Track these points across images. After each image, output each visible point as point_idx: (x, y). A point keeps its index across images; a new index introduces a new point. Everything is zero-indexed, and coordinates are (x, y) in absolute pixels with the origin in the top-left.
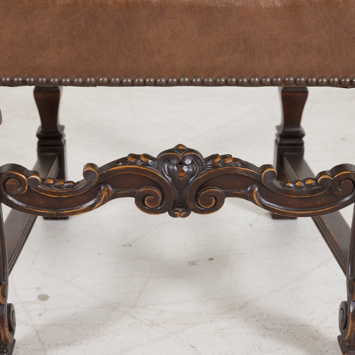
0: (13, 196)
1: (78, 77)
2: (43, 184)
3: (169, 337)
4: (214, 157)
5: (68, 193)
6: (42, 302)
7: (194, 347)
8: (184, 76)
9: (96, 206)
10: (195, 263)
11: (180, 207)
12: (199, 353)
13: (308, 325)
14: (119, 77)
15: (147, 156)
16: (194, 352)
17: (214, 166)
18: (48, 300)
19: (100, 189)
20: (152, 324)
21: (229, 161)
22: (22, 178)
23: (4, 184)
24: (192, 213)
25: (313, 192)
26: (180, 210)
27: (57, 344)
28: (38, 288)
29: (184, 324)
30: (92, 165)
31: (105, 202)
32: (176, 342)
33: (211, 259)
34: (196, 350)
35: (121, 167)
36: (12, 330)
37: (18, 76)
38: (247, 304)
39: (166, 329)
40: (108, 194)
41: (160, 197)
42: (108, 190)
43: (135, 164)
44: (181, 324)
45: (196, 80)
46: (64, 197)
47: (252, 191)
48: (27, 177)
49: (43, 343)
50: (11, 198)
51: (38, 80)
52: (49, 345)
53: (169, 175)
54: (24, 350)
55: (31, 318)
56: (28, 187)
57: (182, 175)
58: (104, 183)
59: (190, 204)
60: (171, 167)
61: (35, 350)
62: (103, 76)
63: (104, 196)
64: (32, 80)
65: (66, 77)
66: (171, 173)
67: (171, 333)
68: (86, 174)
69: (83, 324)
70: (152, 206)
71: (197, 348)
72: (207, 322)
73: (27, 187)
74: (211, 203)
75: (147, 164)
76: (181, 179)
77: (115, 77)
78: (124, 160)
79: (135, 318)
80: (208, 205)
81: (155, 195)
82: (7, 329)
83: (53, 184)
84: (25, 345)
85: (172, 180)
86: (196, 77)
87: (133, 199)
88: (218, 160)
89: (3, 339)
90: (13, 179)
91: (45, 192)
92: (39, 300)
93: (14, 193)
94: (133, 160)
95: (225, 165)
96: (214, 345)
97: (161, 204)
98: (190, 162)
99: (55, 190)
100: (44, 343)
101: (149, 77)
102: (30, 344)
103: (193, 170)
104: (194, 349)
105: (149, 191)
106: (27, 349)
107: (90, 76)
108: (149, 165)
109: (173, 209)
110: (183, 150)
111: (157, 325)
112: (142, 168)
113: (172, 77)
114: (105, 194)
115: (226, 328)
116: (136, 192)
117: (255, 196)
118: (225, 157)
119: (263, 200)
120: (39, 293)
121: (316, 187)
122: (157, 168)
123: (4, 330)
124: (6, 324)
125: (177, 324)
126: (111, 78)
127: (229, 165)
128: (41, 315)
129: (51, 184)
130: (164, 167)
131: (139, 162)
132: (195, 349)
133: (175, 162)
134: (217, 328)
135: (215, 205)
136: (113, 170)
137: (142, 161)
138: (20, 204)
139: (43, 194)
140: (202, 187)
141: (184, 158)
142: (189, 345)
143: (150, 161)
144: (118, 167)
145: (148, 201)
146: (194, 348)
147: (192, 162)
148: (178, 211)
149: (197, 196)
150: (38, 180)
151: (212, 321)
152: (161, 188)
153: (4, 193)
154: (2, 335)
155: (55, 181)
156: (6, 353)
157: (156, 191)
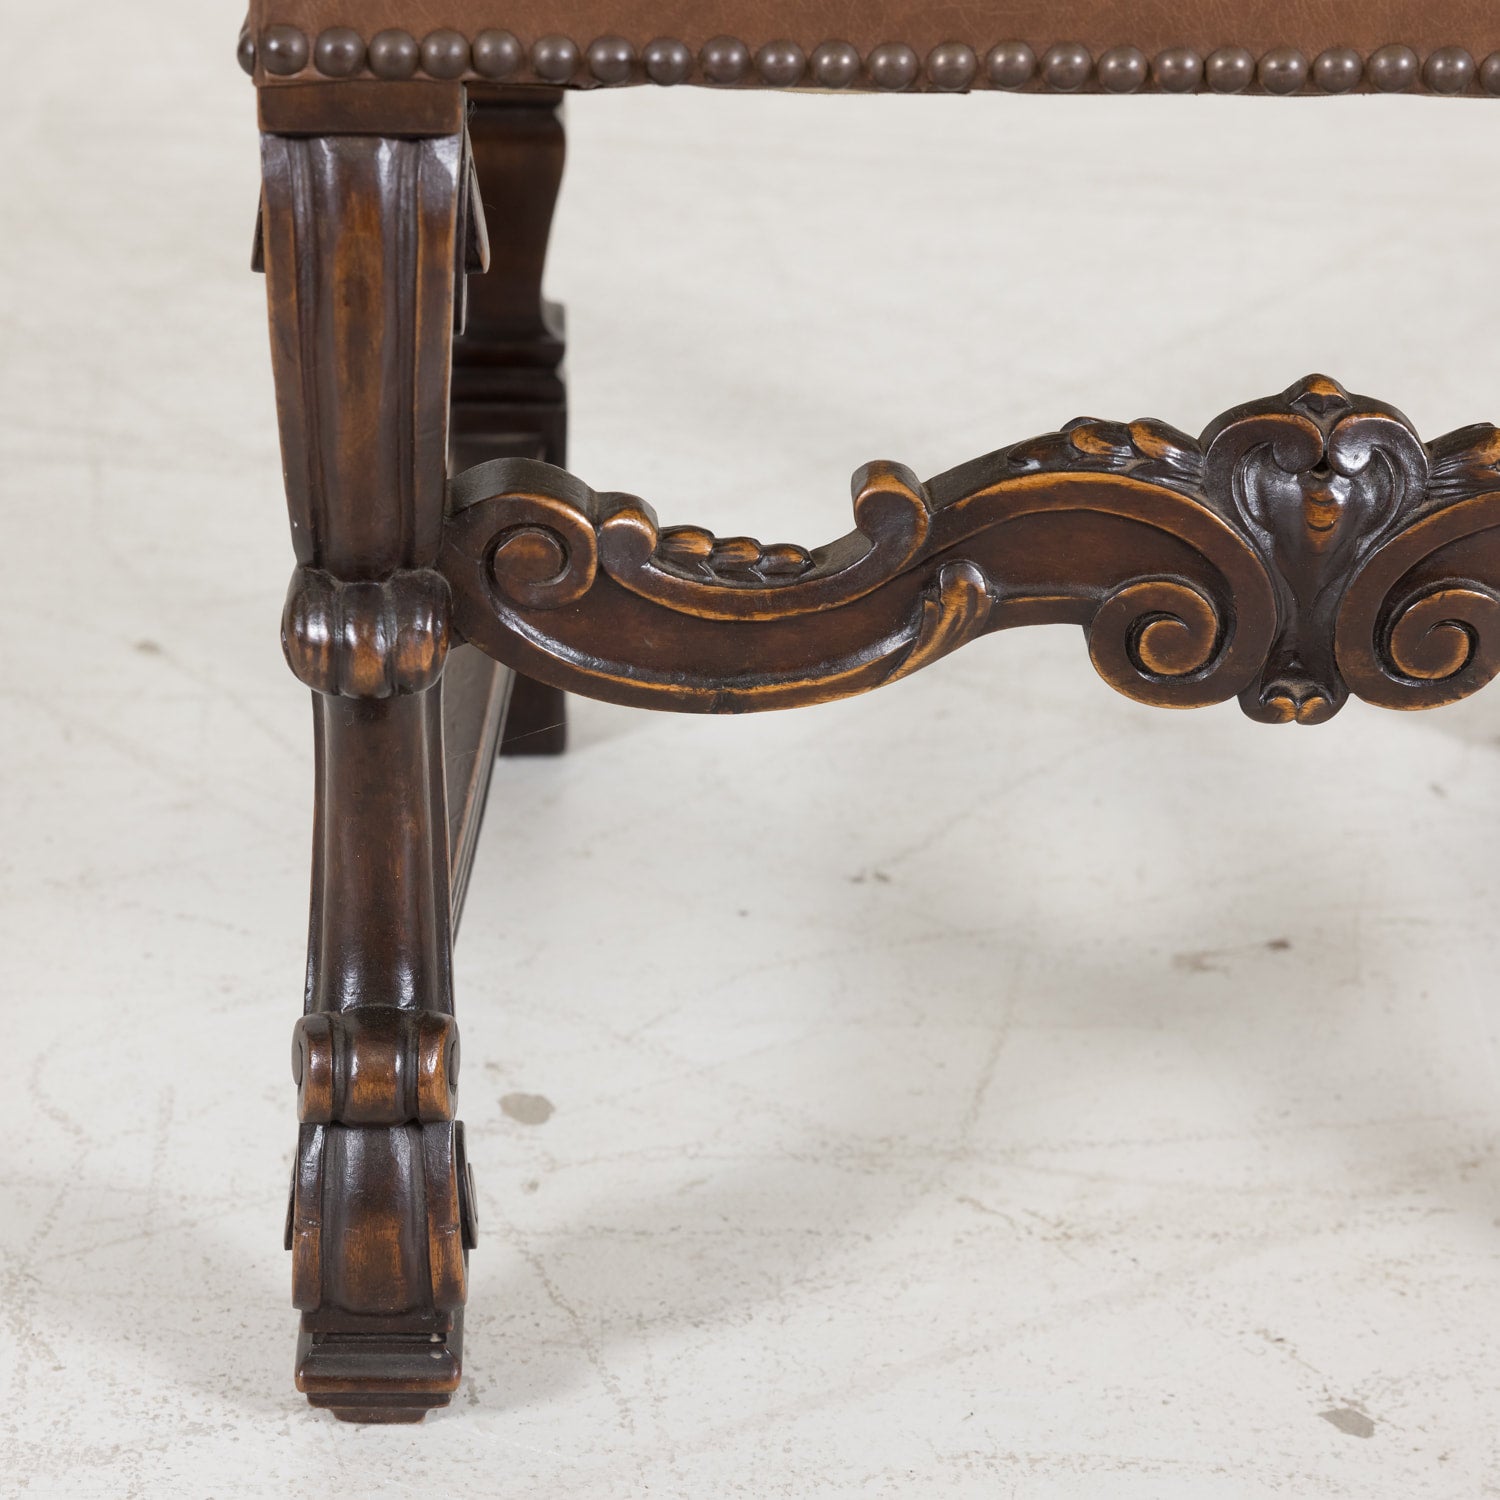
0: (525, 611)
1: (890, 45)
2: (662, 556)
3: (1154, 1295)
4: (1473, 437)
5: (777, 602)
6: (527, 1130)
7: (1280, 1340)
8: (1392, 47)
9: (910, 663)
10: (1208, 961)
11: (1297, 675)
12: (1309, 1367)
14: (1087, 49)
15: (1157, 429)
16: (1283, 1362)
17: (1477, 481)
18: (554, 1121)
19: (931, 582)
20: (1063, 1234)
22: (573, 524)
23: (490, 556)
24: (1352, 697)
26: (1297, 690)
27: (640, 1315)
28: (491, 1066)
29: (1215, 1236)
30: (895, 472)
31: (949, 643)
32: (1194, 1315)
33: (1281, 945)
34: (1294, 1351)
35: (1035, 477)
36: (469, 1241)
37: (610, 40)
38: (1490, 1149)
39: (1134, 1260)
40: (972, 607)
41: (1214, 622)
42: (972, 589)
43: (1101, 464)
44: (1197, 1236)
45: (1451, 65)
46: (759, 617)
48: (597, 522)
49: (572, 1312)
50: (516, 625)
52: (604, 1322)
53: (1266, 522)
54: (494, 1342)
55: (492, 1202)
56: (601, 569)
57: (1329, 519)
58: (955, 557)
59: (1352, 660)
60: (1274, 484)
61: (543, 1343)
62: (1010, 42)
63: (949, 617)
64: (677, 57)
65: (836, 45)
66: (1272, 513)
67: (1159, 1275)
68: (866, 513)
69: (741, 1231)
70: (1171, 666)
71: (1295, 1345)
72: (1317, 1231)
73: (592, 571)
74: (1450, 656)
75: (1157, 466)
76: (1319, 539)
77: (1066, 46)
78: (1051, 448)
79: (979, 1207)
80: (1433, 668)
81: (1189, 612)
82: (456, 1235)
83: (711, 557)
84: (492, 1319)
85: (1278, 545)
86: (1450, 52)
88: (1498, 450)
89: (436, 1281)
90: (535, 532)
91: (675, 592)
92: (510, 1120)
93: (534, 598)
94: (1096, 450)
96: (1375, 1332)
97: (1211, 660)
98: (1364, 458)
99: (719, 586)
100: (579, 1314)
101: (1228, 48)
102: (513, 1317)
103: (1379, 498)
104: (1283, 1349)
105: (1165, 594)
106: (503, 1335)
107: (948, 44)
108: (1169, 472)
109: (1267, 681)
110: (1335, 403)
111: (1089, 1238)
112: (1138, 485)
113: (1337, 51)
114: (955, 606)
115: (1413, 1256)
116: (1099, 601)
120: (504, 1089)
122: (1209, 487)
123: (444, 1241)
124: (456, 1213)
125: (1178, 1237)
126: (1050, 51)
128: (533, 1186)
129: (700, 558)
130: (1240, 483)
131: (1125, 458)
132: (1289, 1347)
133: (1293, 459)
134: (1370, 1256)
135: (1466, 664)
136: (1003, 494)
137: (1136, 451)
138: (557, 648)
139: (665, 602)
140: (1413, 581)
141: (1336, 438)
142: (1257, 1332)
143: (1174, 452)
144: (1026, 482)
145: (1153, 645)
146: (1280, 1344)
147: (1375, 458)
148: (1286, 693)
149: (1384, 625)
150: (642, 538)
151: (1341, 1225)
152: (1217, 584)
153: (486, 596)
154: (436, 1262)
155: (720, 545)
156: (438, 1347)
157: (1198, 595)
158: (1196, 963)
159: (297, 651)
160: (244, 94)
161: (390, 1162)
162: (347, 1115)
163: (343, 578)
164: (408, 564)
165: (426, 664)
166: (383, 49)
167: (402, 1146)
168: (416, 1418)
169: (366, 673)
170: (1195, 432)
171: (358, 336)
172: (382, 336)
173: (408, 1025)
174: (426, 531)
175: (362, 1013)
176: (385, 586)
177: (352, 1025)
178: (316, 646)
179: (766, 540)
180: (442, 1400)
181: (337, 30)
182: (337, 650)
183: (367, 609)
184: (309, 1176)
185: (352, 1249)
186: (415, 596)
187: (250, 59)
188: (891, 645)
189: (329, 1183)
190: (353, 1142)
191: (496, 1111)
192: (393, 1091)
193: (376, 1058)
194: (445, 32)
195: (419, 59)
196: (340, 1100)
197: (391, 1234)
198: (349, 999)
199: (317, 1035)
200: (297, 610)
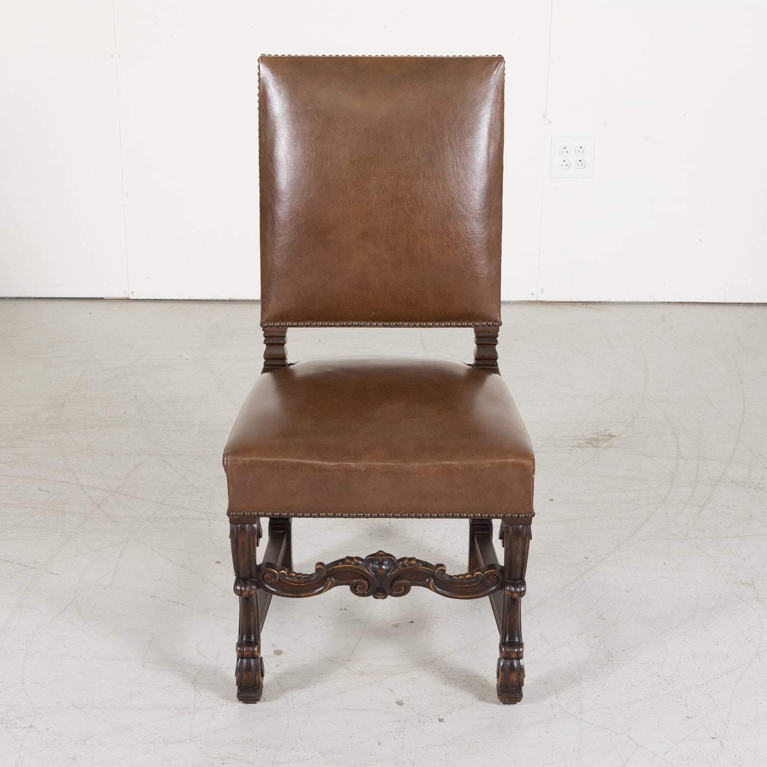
0: (268, 584)
1: (314, 512)
2: (288, 576)
3: (374, 684)
4: (403, 559)
5: (304, 582)
6: (278, 656)
8: (382, 512)
9: (324, 591)
10: (398, 625)
11: (380, 592)
12: (396, 695)
13: (480, 676)
15: (358, 558)
16: (392, 694)
17: (403, 565)
18: (282, 655)
19: (326, 580)
20: (362, 674)
21: (413, 562)
22: (275, 572)
23: (263, 577)
24: (389, 596)
25: (471, 583)
26: (381, 594)
27: (292, 687)
28: (273, 645)
29: (387, 674)
30: (321, 564)
31: (330, 588)
32: (380, 687)
33: (412, 622)
35: (341, 565)
36: (263, 676)
37: (277, 512)
38: (436, 659)
39: (372, 678)
40: (332, 583)
41: (367, 585)
42: (332, 581)
43: (350, 564)
44: (384, 674)
45: (390, 515)
46: (302, 585)
47: (429, 582)
48: (278, 572)
49: (281, 686)
50: (267, 586)
51: (289, 514)
52: (286, 688)
55: (271, 668)
56: (279, 579)
57: (382, 571)
58: (330, 576)
59: (387, 591)
60: (375, 566)
61: (276, 691)
63: (329, 585)
66: (374, 570)
67: (376, 680)
68: (317, 570)
69: (310, 673)
70: (361, 591)
71: (395, 692)
72: (403, 673)
73: (278, 579)
74: (401, 590)
75: (358, 564)
76: (381, 574)
78: (342, 561)
79: (349, 669)
80: (399, 591)
81: (363, 584)
82: (260, 675)
83: (295, 576)
85: (375, 575)
86: (390, 513)
87: (349, 586)
88: (406, 561)
89: (257, 682)
90: (270, 574)
91: (289, 581)
92: (275, 654)
94: (349, 561)
95: (411, 565)
96: (408, 690)
97: (368, 590)
98: (387, 563)
99: (296, 580)
103: (389, 568)
104: (392, 692)
105: (360, 581)
107: (322, 512)
108: (360, 565)
109: (376, 593)
110: (382, 555)
111: (366, 674)
112: (355, 567)
113: (374, 513)
114: (330, 583)
115: (418, 677)
116: (350, 582)
117: (431, 586)
118: (410, 559)
119: (437, 588)
120: (275, 649)
121: (473, 580)
122: (365, 567)
123: (258, 676)
124: (260, 671)
125: (381, 674)
127: (413, 565)
128: (278, 666)
129: (293, 576)
130: (370, 566)
131: (353, 563)
133: (377, 563)
134: (411, 677)
135: (405, 590)
136: (336, 567)
137: (355, 562)
138: (273, 589)
140: (395, 580)
141: (383, 561)
142: (389, 690)
143: (360, 562)
144: (339, 566)
145: (358, 589)
147: (389, 562)
148: (379, 595)
149: (392, 585)
150: (285, 574)
152: (367, 580)
153: (263, 582)
154: (257, 679)
155: (296, 574)
156: (258, 692)
157: (365, 582)
158: (396, 626)
159: (235, 590)
160: (228, 519)
161: (250, 664)
162: (244, 657)
163: (243, 580)
164: (251, 578)
165: (254, 593)
166: (246, 514)
167: (252, 661)
168: (255, 703)
169: (245, 594)
170: (364, 558)
171: (243, 550)
172: (247, 550)
173: (253, 643)
174: (254, 574)
175: (246, 642)
176: (248, 582)
177: (245, 643)
178: (238, 590)
179: (303, 573)
180: (259, 700)
181: (240, 511)
182: (241, 591)
183: (245, 585)
184: (238, 666)
185: (245, 677)
186: (253, 583)
187: (229, 514)
188: (321, 588)
189: (241, 667)
190: (245, 661)
191: (273, 653)
192: (250, 653)
193: (248, 648)
194: (254, 511)
195: (251, 515)
196: (242, 655)
197: (250, 674)
198: (244, 639)
199: (239, 645)
200: (236, 585)
